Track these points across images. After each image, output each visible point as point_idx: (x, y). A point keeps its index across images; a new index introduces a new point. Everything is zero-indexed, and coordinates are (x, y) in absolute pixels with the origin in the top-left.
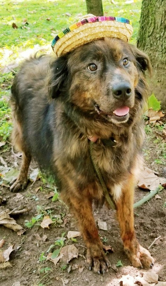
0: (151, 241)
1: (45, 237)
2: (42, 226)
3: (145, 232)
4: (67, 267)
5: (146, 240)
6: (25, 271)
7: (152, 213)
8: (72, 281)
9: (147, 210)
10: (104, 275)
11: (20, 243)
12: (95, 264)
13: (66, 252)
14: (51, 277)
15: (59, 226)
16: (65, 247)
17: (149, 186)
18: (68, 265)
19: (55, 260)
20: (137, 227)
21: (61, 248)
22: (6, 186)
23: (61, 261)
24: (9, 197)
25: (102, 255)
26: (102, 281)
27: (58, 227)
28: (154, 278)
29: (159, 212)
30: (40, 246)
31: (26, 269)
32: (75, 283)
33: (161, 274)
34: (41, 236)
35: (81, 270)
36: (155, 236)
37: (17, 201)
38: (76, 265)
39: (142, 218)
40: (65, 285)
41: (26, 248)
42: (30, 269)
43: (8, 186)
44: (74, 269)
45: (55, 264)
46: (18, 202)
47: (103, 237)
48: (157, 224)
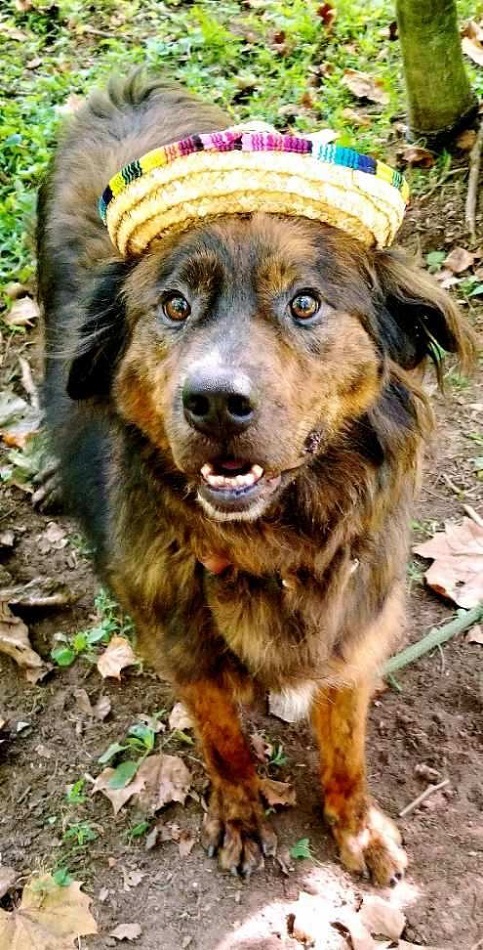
0: (415, 790)
1: (104, 706)
2: (100, 668)
3: (407, 753)
4: (148, 830)
5: (401, 782)
6: (25, 811)
7: (443, 691)
8: (152, 880)
9: (430, 677)
10: (247, 881)
11: (30, 709)
12: (228, 844)
13: (153, 774)
14: (94, 853)
15: (154, 676)
16: (154, 757)
17: (461, 584)
18: (152, 822)
19: (119, 796)
20: (386, 730)
21: (141, 759)
22: (22, 487)
23: (133, 803)
24: (23, 529)
25: (254, 819)
26: (237, 899)
27: (149, 677)
28: (389, 924)
29: (466, 692)
30: (83, 733)
31: (31, 805)
32: (158, 887)
33: (416, 916)
34: (94, 701)
35: (185, 847)
36: (432, 778)
37: (45, 550)
38: (175, 827)
39: (410, 703)
40: (128, 889)
41: (44, 729)
42: (39, 811)
43: (28, 488)
44: (166, 837)
45: (116, 810)
46: (48, 553)
47: (276, 745)
48: (448, 734)
